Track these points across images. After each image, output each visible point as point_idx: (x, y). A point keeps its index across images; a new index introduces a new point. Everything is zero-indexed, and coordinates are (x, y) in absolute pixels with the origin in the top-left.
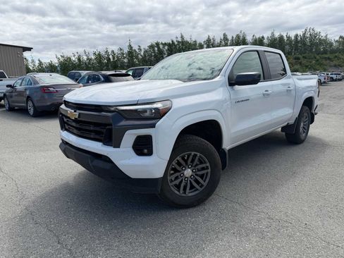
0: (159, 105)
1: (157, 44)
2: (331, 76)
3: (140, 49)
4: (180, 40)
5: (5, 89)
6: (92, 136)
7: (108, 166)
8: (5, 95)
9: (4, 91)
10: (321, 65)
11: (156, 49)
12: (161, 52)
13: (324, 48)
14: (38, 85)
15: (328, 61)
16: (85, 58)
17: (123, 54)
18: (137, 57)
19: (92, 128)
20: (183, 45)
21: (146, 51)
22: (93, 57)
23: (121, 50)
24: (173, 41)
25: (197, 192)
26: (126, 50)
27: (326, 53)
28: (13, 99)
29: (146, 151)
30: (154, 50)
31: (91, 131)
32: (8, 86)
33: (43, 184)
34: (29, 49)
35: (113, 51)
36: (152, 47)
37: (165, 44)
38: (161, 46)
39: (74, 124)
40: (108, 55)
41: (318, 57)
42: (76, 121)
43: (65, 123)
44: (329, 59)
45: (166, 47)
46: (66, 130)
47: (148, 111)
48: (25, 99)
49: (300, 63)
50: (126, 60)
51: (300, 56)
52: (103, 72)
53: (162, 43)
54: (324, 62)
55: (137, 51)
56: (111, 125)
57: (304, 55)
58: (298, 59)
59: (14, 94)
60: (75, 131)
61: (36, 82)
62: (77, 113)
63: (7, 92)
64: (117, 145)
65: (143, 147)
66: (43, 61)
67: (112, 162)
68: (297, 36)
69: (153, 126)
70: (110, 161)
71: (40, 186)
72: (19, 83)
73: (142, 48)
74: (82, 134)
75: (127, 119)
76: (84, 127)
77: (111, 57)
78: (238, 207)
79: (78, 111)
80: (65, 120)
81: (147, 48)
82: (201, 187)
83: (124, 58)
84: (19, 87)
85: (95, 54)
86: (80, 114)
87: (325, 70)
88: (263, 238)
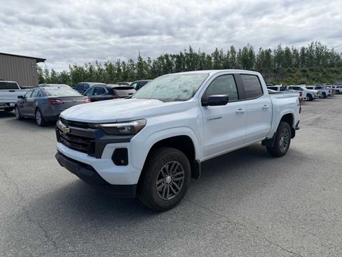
0: (135, 124)
1: (167, 56)
2: (338, 89)
3: (150, 61)
4: (188, 52)
5: (16, 100)
6: (80, 148)
7: (91, 173)
8: (16, 105)
9: (16, 101)
10: (328, 77)
11: (165, 61)
12: (169, 64)
13: (331, 61)
14: (46, 97)
15: (335, 74)
16: (96, 68)
17: (133, 65)
18: (146, 69)
19: (80, 141)
20: (191, 57)
21: (155, 63)
22: (104, 68)
23: (131, 61)
24: (181, 54)
25: (174, 196)
26: (136, 62)
27: (333, 66)
28: (24, 109)
29: (122, 161)
30: (163, 62)
31: (79, 144)
32: (19, 97)
33: (41, 189)
34: (43, 60)
35: (123, 63)
36: (161, 58)
37: (174, 56)
38: (170, 58)
39: (66, 137)
40: (119, 66)
41: (325, 70)
42: (67, 134)
43: (60, 136)
44: (336, 71)
45: (175, 59)
46: (61, 142)
47: (126, 128)
48: (34, 109)
49: (307, 76)
50: (136, 71)
51: (307, 69)
52: (108, 85)
53: (171, 55)
54: (331, 75)
55: (147, 62)
56: (94, 139)
57: (311, 68)
58: (305, 71)
59: (24, 104)
60: (68, 143)
61: (45, 95)
62: (68, 129)
63: (18, 102)
64: (99, 156)
65: (121, 158)
66: (56, 71)
67: (94, 170)
68: (303, 49)
69: (128, 141)
70: (92, 169)
71: (37, 190)
72: (30, 95)
73: (152, 60)
74: (73, 146)
75: (108, 134)
76: (74, 141)
77: (121, 68)
78: (203, 211)
79: (70, 127)
80: (61, 133)
81: (156, 60)
82: (177, 191)
83: (134, 69)
84: (29, 99)
85: (106, 65)
86: (71, 129)
87: (332, 83)
88: (217, 237)
